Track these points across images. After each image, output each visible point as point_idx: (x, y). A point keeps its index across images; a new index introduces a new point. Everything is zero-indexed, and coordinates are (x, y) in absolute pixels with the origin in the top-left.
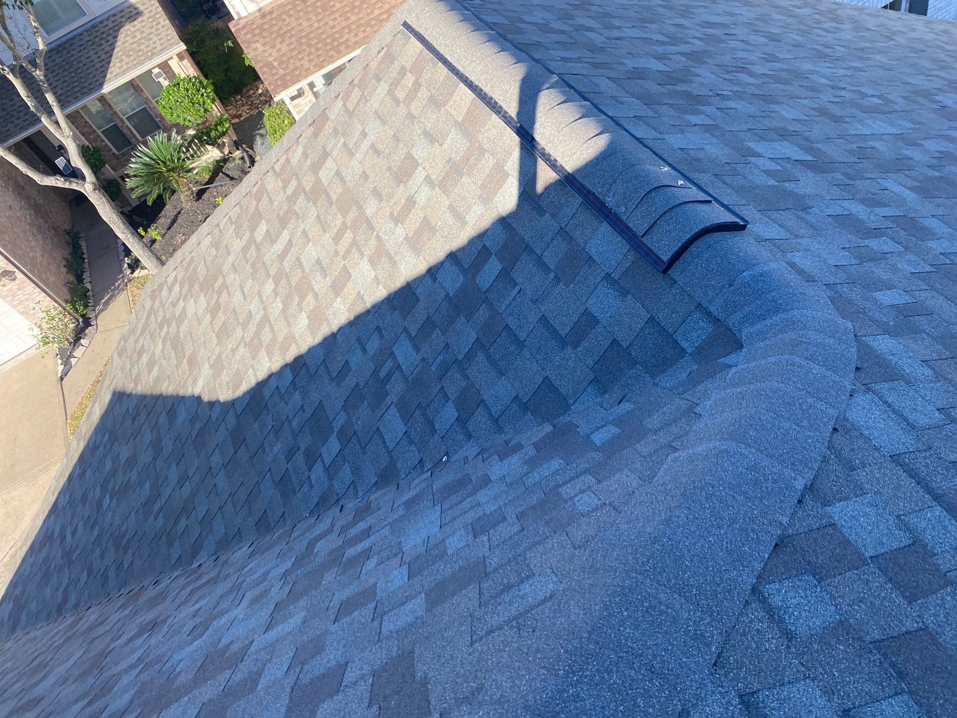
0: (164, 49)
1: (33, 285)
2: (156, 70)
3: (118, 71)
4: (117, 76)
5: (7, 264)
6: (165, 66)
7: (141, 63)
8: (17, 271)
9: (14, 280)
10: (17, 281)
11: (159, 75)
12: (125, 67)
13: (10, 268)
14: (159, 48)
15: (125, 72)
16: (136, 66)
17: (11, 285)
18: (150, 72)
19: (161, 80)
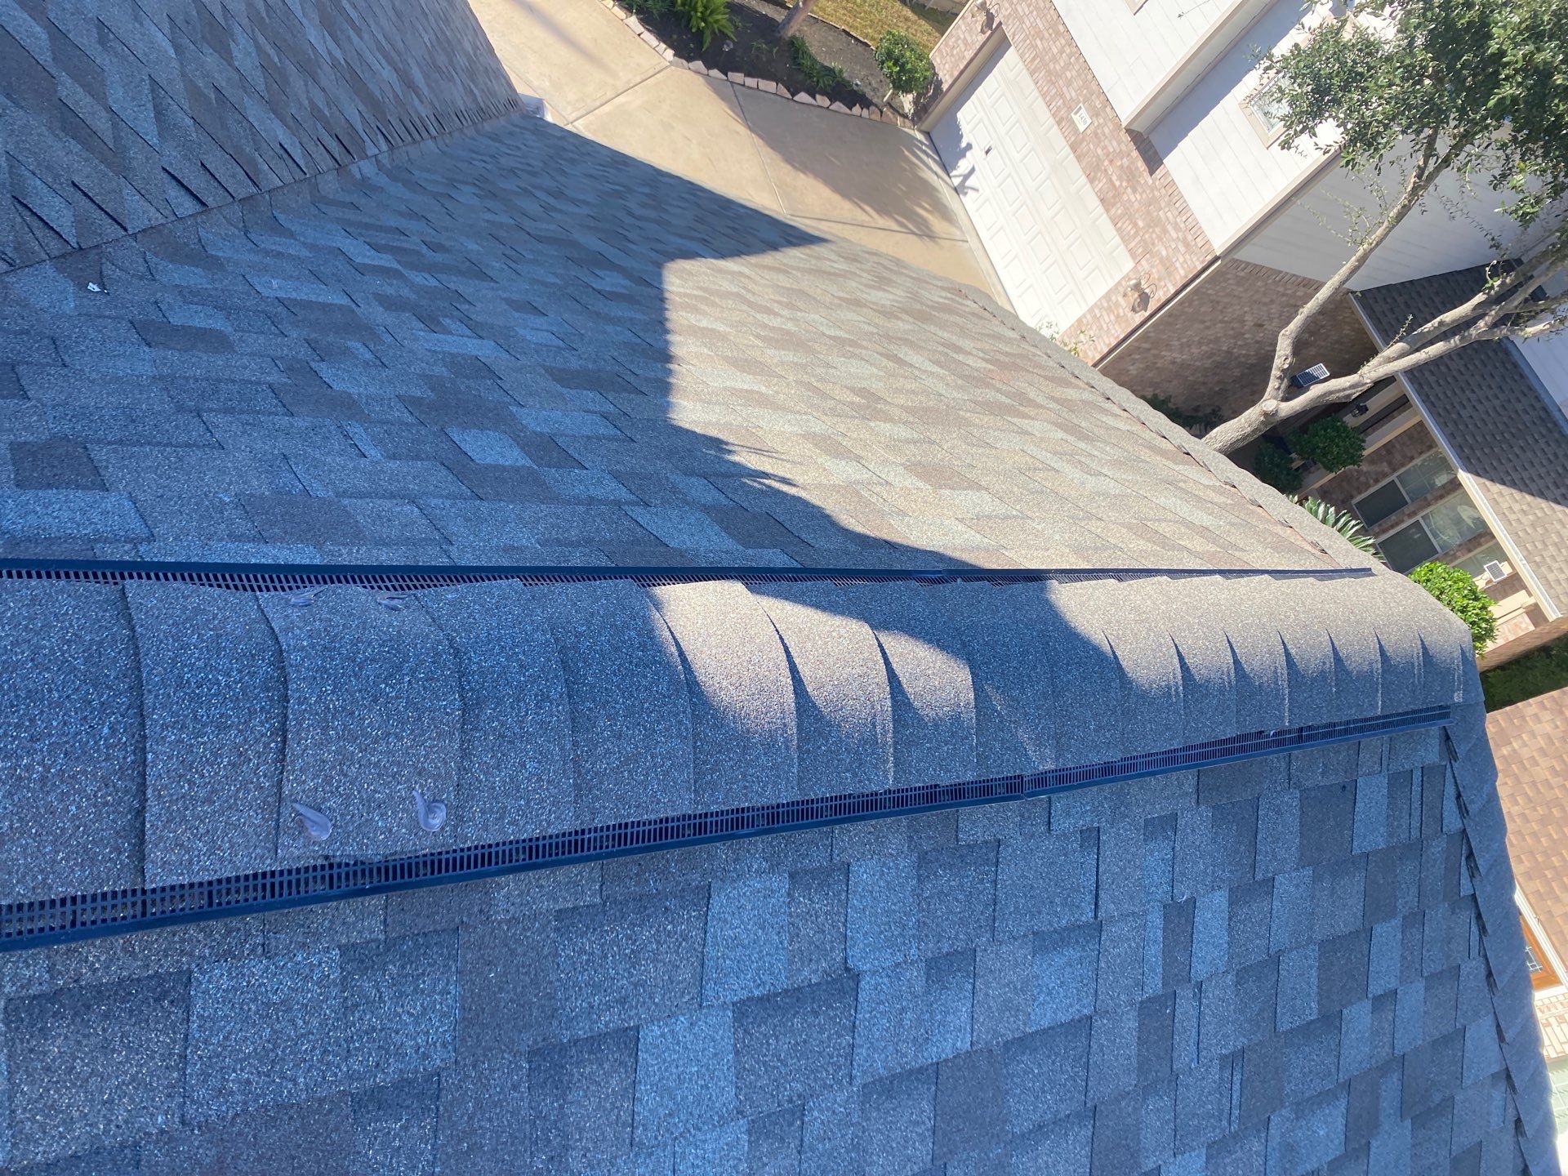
0: (1548, 584)
1: (1122, 336)
2: (1506, 569)
3: (1505, 505)
4: (1495, 503)
5: (1159, 300)
6: (1514, 583)
7: (1519, 542)
8: (1147, 314)
9: (1133, 310)
10: (1130, 314)
11: (1495, 571)
12: (1512, 517)
13: (1152, 306)
14: (1551, 577)
15: (1503, 516)
16: (1515, 535)
17: (1124, 305)
18: (1504, 557)
19: (1487, 575)
